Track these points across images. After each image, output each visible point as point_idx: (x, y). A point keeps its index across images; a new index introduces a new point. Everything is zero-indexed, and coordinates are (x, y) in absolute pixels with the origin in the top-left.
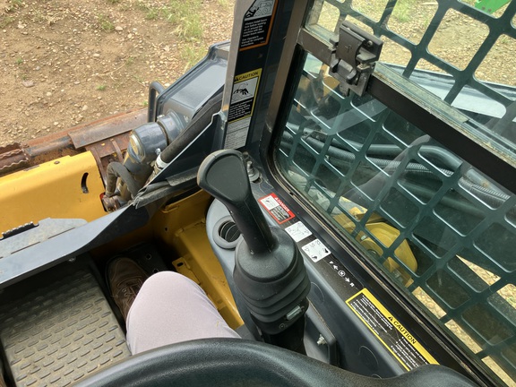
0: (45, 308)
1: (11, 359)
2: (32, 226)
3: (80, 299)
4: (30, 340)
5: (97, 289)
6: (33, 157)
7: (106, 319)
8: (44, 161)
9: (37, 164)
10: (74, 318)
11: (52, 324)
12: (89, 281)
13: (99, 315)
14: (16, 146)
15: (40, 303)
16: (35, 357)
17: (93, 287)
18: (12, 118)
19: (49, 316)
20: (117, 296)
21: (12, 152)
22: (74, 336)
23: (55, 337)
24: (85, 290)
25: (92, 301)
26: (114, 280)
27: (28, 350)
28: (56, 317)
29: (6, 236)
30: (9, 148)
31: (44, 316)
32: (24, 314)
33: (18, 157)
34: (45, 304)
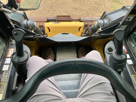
0: (65, 50)
1: (57, 56)
2: (68, 34)
3: (72, 51)
4: (61, 55)
5: (76, 51)
6: (72, 20)
7: (75, 57)
8: (73, 21)
9: (72, 21)
10: (70, 54)
11: (66, 54)
12: (75, 49)
13: (74, 56)
14: (70, 16)
15: (65, 49)
16: (61, 58)
17: (75, 50)
18: (69, 10)
19: (66, 52)
20: (79, 54)
21: (68, 17)
22: (69, 58)
23: (65, 56)
24: (74, 50)
25: (74, 53)
26: (80, 51)
27: (60, 56)
28: (67, 53)
29: (63, 34)
30: (68, 16)
31: (65, 52)
32: (62, 49)
33: (69, 19)
34: (66, 49)
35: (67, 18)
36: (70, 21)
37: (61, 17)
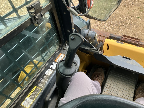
0: (121, 79)
1: (107, 82)
2: (130, 59)
3: (129, 84)
4: (113, 82)
5: (134, 85)
6: (141, 44)
7: (131, 94)
8: (142, 47)
9: (140, 47)
10: (125, 86)
11: (120, 83)
12: (134, 82)
13: (131, 91)
14: (139, 40)
15: (121, 77)
16: (112, 86)
17: (134, 84)
19: (120, 81)
20: (138, 91)
21: (137, 41)
22: (122, 90)
23: (118, 86)
24: (132, 83)
25: (131, 87)
26: (140, 87)
27: (111, 83)
28: (121, 82)
29: (123, 57)
30: (137, 39)
31: (119, 80)
32: (116, 76)
33: (137, 42)
34: (121, 78)
35: (135, 41)
36: (137, 45)
37: (128, 37)
